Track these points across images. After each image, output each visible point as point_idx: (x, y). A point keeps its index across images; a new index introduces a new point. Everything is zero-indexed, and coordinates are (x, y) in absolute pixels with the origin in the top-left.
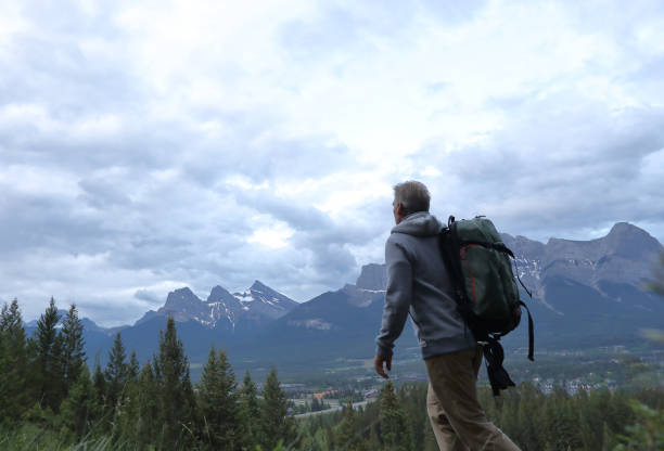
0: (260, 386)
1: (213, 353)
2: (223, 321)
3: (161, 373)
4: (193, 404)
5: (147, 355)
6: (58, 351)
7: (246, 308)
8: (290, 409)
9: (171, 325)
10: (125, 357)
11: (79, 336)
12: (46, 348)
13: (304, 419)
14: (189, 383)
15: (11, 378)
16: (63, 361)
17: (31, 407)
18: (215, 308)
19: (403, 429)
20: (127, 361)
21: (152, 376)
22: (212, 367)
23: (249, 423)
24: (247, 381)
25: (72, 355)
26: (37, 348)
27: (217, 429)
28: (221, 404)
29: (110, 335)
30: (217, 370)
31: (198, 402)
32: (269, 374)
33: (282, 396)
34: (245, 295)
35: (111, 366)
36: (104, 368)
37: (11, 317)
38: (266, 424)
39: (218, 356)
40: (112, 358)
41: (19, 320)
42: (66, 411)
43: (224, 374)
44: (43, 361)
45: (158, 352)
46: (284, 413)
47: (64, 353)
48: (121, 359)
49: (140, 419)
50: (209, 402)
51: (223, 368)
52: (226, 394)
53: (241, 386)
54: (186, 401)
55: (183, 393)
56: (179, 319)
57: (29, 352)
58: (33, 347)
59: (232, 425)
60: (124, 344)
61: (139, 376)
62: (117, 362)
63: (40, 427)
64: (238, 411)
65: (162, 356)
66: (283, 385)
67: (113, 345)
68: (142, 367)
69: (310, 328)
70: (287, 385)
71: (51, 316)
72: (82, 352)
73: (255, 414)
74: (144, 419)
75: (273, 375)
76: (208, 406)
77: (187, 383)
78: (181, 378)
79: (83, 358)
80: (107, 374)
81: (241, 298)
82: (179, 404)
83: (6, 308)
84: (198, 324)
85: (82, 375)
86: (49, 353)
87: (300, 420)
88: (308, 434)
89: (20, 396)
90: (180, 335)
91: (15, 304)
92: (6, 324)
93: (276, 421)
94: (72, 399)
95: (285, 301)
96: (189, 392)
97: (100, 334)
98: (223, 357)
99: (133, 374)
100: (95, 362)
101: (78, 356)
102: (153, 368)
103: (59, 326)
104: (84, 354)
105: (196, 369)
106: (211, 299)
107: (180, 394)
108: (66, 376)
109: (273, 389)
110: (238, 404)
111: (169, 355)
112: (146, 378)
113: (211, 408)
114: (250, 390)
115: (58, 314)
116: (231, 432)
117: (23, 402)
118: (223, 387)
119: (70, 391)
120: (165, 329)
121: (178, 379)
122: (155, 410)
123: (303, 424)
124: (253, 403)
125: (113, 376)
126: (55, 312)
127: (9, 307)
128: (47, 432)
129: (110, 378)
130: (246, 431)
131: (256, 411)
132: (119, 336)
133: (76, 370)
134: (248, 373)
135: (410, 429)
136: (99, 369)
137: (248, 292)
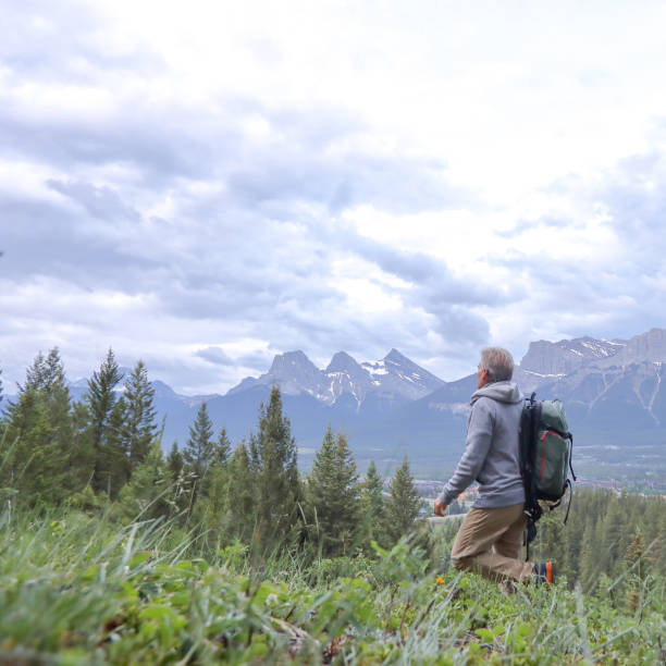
0: (388, 481)
1: (329, 437)
2: (345, 397)
3: (259, 457)
4: (299, 497)
5: (241, 433)
6: (117, 420)
7: (377, 383)
8: (422, 511)
9: (276, 397)
10: (212, 434)
11: (148, 404)
12: (101, 416)
13: (439, 523)
14: (296, 473)
15: (48, 452)
16: (126, 435)
17: (80, 491)
18: (337, 380)
19: (557, 539)
20: (214, 439)
21: (246, 461)
22: (328, 452)
23: (369, 525)
24: (372, 473)
25: (139, 427)
26: (88, 417)
27: (329, 529)
28: (336, 500)
29: (192, 405)
30: (333, 458)
31: (309, 497)
32: (401, 467)
33: (414, 493)
34: (376, 367)
35: (192, 444)
36: (182, 447)
37: (48, 373)
38: (391, 526)
39: (335, 439)
40: (194, 434)
41: (61, 378)
42: (128, 498)
43: (342, 463)
44: (97, 432)
45: (257, 430)
46: (415, 514)
47: (126, 424)
48: (205, 436)
49: (229, 512)
50: (321, 496)
51: (342, 455)
52: (342, 488)
53: (363, 479)
54: (291, 493)
55: (286, 483)
56: (287, 390)
57: (75, 420)
58: (81, 414)
59: (348, 524)
60: (211, 417)
61: (229, 460)
62: (200, 440)
63: (91, 516)
64: (356, 508)
65: (262, 436)
66: (417, 482)
67: (195, 418)
68: (234, 448)
69: (457, 414)
70: (423, 482)
71: (109, 377)
72: (152, 424)
73: (378, 512)
74: (234, 512)
75: (405, 468)
76: (319, 500)
77: (293, 472)
78: (285, 465)
79: (153, 432)
80: (187, 454)
81: (371, 371)
82: (282, 498)
83: (41, 359)
84: (313, 399)
85: (151, 453)
86: (104, 423)
87: (434, 524)
88: (443, 540)
89: (61, 477)
90: (286, 411)
91: (54, 354)
92: (41, 380)
93: (405, 522)
94: (137, 483)
95: (427, 378)
96: (295, 483)
97: (180, 403)
98: (342, 443)
99: (222, 456)
100: (171, 439)
101: (146, 430)
102: (249, 449)
103: (119, 389)
104: (154, 427)
105: (306, 458)
106: (330, 369)
107: (283, 487)
108: (129, 454)
109: (403, 484)
110: (358, 500)
111: (272, 435)
112: (239, 463)
113: (323, 503)
114: (374, 484)
115: (119, 373)
116: (347, 533)
117: (67, 484)
118: (339, 478)
119: (133, 474)
120: (267, 402)
121: (281, 466)
122: (249, 503)
123: (437, 529)
124: (377, 501)
125: (195, 458)
126: (114, 370)
127: (46, 358)
129: (190, 460)
130: (366, 533)
131: (379, 510)
132: (204, 406)
133: (142, 450)
134: (373, 463)
135: (565, 539)
136: (175, 447)
137: (381, 363)
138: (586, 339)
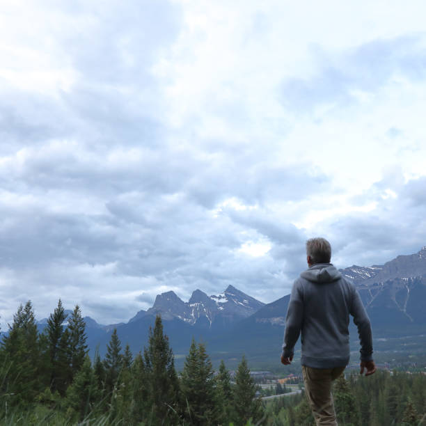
0: (233, 373)
1: (193, 346)
2: (201, 319)
3: (151, 363)
4: (177, 388)
5: (138, 348)
6: (64, 344)
7: (221, 308)
8: (258, 393)
9: (159, 322)
10: (120, 349)
11: (82, 332)
12: (55, 342)
13: (270, 401)
14: (174, 371)
15: (24, 367)
16: (69, 353)
17: (43, 391)
18: (196, 308)
19: (352, 409)
20: (122, 352)
21: (142, 365)
22: (193, 357)
23: (223, 405)
24: (222, 369)
25: (77, 347)
26: (47, 343)
27: (197, 409)
28: (201, 389)
29: (108, 331)
30: (197, 359)
31: (182, 387)
32: (240, 363)
33: (251, 381)
34: (220, 298)
35: (109, 357)
36: (103, 358)
37: (25, 316)
38: (238, 405)
39: (197, 348)
40: (110, 350)
41: (33, 319)
42: (72, 394)
43: (203, 363)
44: (53, 352)
45: (148, 345)
46: (253, 396)
47: (69, 346)
48: (117, 350)
49: (133, 401)
50: (190, 387)
51: (202, 358)
52: (204, 380)
53: (217, 373)
54: (172, 386)
55: (168, 379)
56: (165, 317)
57: (40, 345)
58: (44, 341)
59: (209, 405)
60: (120, 339)
61: (132, 365)
62: (114, 354)
63: (50, 408)
64: (214, 394)
65: (151, 349)
66: (252, 373)
67: (111, 339)
68: (134, 357)
69: (275, 325)
70: (256, 373)
71: (59, 316)
72: (85, 345)
73: (229, 396)
74: (136, 401)
75: (244, 364)
76: (190, 389)
77: (172, 371)
78: (167, 367)
79: (85, 350)
80: (106, 364)
81: (217, 300)
82: (165, 390)
83: (21, 308)
84: (182, 321)
85: (85, 364)
86: (57, 346)
87: (266, 402)
88: (273, 413)
89: (33, 382)
90: (166, 331)
91: (28, 305)
92: (21, 322)
93: (247, 402)
94: (76, 384)
95: (253, 302)
96: (174, 379)
97: (100, 329)
98: (202, 350)
99: (127, 363)
100: (96, 353)
101: (81, 349)
102: (143, 358)
103: (65, 324)
104: (86, 347)
105: (180, 358)
106: (192, 301)
107: (166, 381)
108: (71, 365)
109: (244, 376)
110: (215, 388)
111: (158, 347)
112: (138, 367)
113: (192, 391)
114: (225, 376)
115: (65, 313)
116: (209, 412)
117: (36, 387)
118: (202, 374)
119: (74, 378)
120: (154, 325)
121: (164, 368)
122: (145, 394)
123: (269, 405)
124: (227, 388)
125: (111, 365)
126: (62, 312)
127: (24, 308)
128: (56, 412)
129: (108, 367)
130: (221, 411)
131: (229, 394)
132: (115, 331)
133: (79, 360)
134: (222, 362)
135: (358, 409)
136: (99, 359)
137: (223, 295)
138: (355, 267)
